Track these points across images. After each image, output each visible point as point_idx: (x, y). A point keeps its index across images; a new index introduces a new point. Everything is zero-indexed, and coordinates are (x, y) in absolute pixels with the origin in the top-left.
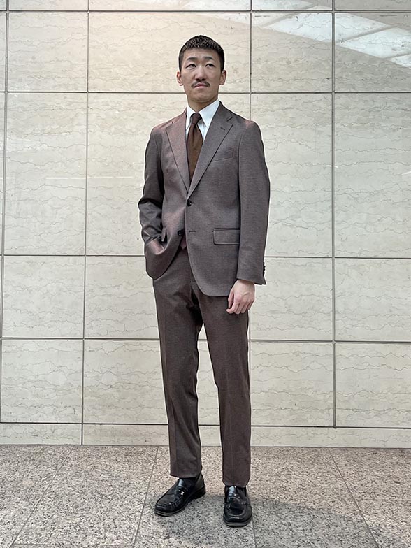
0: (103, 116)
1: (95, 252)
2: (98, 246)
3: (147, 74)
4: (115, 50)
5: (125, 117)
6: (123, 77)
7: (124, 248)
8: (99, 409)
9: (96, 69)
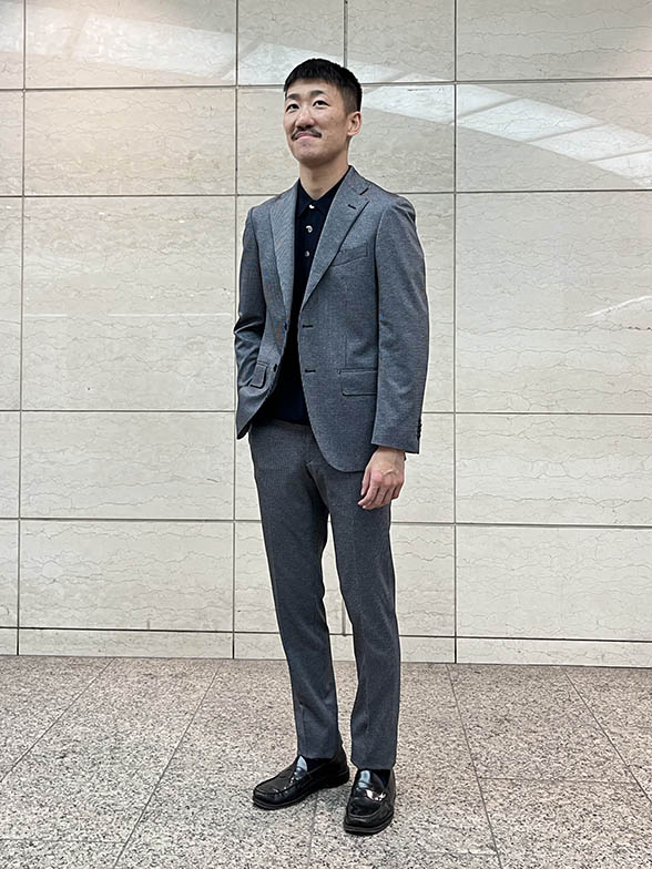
0: (43, 227)
1: (34, 406)
2: (37, 399)
3: (100, 171)
4: (59, 141)
5: (71, 228)
6: (69, 175)
7: (71, 401)
8: (40, 610)
9: (34, 165)
